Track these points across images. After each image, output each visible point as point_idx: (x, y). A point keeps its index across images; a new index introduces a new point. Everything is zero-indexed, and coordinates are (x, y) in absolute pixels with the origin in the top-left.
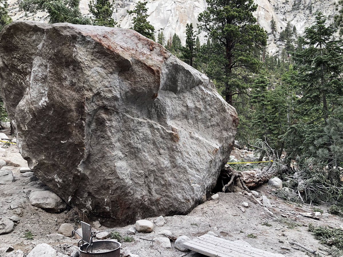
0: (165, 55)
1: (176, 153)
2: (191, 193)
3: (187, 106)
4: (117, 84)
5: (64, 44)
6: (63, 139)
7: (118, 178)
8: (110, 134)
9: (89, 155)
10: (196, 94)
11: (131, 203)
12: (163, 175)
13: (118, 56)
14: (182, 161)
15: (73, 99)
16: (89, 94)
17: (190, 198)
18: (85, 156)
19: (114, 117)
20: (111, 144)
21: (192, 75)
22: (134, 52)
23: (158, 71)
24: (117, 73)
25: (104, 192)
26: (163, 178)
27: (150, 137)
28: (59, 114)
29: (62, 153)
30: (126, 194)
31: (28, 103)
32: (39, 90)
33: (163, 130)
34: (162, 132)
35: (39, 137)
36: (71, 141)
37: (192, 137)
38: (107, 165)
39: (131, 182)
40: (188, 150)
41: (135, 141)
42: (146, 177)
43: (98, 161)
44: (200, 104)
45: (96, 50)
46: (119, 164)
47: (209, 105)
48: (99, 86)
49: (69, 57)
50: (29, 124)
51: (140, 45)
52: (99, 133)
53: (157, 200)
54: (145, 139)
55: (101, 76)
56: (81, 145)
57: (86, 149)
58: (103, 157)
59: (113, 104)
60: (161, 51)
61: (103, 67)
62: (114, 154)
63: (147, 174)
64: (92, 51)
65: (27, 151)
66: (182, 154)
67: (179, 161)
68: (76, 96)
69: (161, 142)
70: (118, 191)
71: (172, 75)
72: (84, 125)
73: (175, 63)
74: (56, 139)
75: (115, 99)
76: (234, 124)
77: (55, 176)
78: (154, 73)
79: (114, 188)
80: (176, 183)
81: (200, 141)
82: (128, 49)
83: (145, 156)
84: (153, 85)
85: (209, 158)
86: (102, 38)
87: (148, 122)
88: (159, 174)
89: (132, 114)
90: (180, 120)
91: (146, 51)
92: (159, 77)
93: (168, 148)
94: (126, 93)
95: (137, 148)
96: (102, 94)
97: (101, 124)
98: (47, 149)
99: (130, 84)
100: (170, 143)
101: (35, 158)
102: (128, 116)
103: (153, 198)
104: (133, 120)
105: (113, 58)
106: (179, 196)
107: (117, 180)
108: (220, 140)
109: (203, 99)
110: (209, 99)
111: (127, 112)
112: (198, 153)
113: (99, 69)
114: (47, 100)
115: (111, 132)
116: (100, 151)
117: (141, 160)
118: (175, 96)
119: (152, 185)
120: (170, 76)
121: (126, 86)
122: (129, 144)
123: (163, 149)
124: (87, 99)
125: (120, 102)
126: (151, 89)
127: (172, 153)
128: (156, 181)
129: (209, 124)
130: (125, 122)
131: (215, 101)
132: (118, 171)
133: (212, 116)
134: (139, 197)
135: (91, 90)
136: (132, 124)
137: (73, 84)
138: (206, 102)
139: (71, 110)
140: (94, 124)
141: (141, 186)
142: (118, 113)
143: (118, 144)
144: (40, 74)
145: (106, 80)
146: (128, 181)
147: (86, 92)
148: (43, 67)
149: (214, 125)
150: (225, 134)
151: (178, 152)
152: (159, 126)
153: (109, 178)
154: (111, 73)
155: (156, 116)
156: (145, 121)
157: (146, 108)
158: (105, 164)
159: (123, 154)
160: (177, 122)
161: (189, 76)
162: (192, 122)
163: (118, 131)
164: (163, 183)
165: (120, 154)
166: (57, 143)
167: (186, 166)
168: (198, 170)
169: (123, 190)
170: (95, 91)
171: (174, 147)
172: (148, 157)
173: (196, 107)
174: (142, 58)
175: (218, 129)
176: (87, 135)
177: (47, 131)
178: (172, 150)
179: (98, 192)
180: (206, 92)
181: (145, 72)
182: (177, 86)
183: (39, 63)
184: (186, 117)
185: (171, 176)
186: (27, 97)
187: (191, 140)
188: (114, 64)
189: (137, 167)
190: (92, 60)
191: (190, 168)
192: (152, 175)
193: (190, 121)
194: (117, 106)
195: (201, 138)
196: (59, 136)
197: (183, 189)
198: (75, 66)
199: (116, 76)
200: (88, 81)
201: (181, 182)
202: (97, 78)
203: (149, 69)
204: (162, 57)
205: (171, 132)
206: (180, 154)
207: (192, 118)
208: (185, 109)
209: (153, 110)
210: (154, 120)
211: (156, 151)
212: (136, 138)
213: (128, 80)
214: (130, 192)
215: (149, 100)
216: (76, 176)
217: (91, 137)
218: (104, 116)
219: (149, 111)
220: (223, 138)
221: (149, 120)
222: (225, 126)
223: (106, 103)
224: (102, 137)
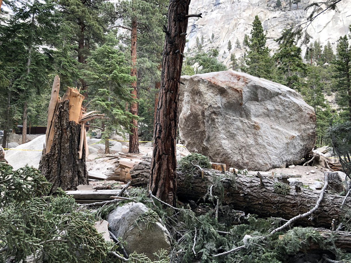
0: (246, 81)
1: (258, 137)
2: (269, 160)
3: (267, 109)
4: (220, 100)
5: (195, 84)
6: (197, 130)
7: (223, 149)
8: (218, 126)
9: (209, 137)
10: (276, 102)
11: (231, 163)
12: (250, 149)
13: (219, 86)
14: (262, 141)
15: (200, 110)
16: (206, 107)
17: (268, 163)
18: (207, 137)
19: (220, 117)
20: (219, 131)
21: (268, 90)
22: (228, 83)
23: (241, 91)
24: (219, 95)
25: (217, 156)
26: (250, 151)
27: (241, 127)
28: (195, 118)
29: (197, 136)
30: (228, 158)
31: (183, 115)
32: (187, 108)
33: (249, 123)
34: (248, 124)
35: (187, 130)
36: (200, 130)
37: (272, 128)
38: (218, 142)
39: (231, 152)
40: (267, 135)
41: (232, 129)
42: (240, 150)
43: (213, 140)
44: (279, 107)
45: (209, 85)
46: (223, 141)
47: (288, 107)
48: (211, 102)
49: (197, 90)
50: (184, 124)
51: (232, 78)
52: (212, 126)
53: (247, 163)
54: (238, 128)
55: (212, 97)
56: (204, 131)
57: (207, 134)
58: (215, 138)
59: (218, 110)
60: (244, 80)
61: (212, 93)
62: (220, 136)
63: (240, 148)
64: (207, 86)
65: (183, 137)
66: (262, 137)
67: (260, 141)
68: (201, 108)
69: (248, 130)
70: (224, 156)
71: (254, 92)
72: (205, 121)
73: (254, 85)
74: (194, 130)
75: (219, 107)
76: (312, 120)
77: (195, 149)
78: (239, 92)
79: (222, 154)
80: (259, 154)
81: (279, 131)
82: (225, 82)
83: (239, 138)
84: (238, 99)
85: (286, 141)
86: (212, 79)
87: (240, 119)
88: (247, 148)
89: (229, 115)
90: (263, 118)
91: (235, 81)
92: (242, 94)
93: (253, 133)
94: (225, 104)
95: (234, 133)
96: (212, 106)
97: (213, 121)
98: (191, 135)
99: (226, 99)
100: (254, 131)
101: (187, 140)
102: (227, 116)
103: (244, 162)
104: (230, 118)
105: (216, 88)
106: (261, 161)
107: (223, 150)
108: (299, 130)
109: (282, 104)
110: (286, 103)
111: (227, 114)
112: (276, 138)
113: (211, 94)
114: (190, 111)
115: (218, 125)
116: (214, 134)
117: (237, 140)
118: (258, 103)
119: (244, 154)
120: (252, 92)
121: (224, 100)
122: (229, 131)
123: (250, 134)
124: (206, 109)
125: (222, 109)
126: (237, 100)
127: (255, 136)
128: (246, 152)
129: (289, 120)
130: (226, 119)
131: (292, 105)
132: (223, 145)
133: (291, 115)
134: (236, 160)
135: (207, 104)
136: (229, 121)
137: (200, 103)
138: (284, 106)
139: (199, 115)
140: (210, 121)
141: (237, 154)
142: (221, 115)
143: (223, 131)
144: (187, 100)
145: (214, 99)
146: (229, 151)
147: (205, 106)
148: (188, 96)
149: (293, 121)
150: (303, 127)
151: (259, 135)
152: (246, 121)
153: (219, 149)
154: (216, 95)
155: (245, 115)
156: (238, 119)
157: (239, 112)
158: (216, 142)
159: (226, 136)
160: (260, 119)
161: (266, 91)
162: (273, 119)
163: (223, 125)
164: (250, 153)
165: (224, 136)
166: (195, 132)
167: (265, 144)
168: (275, 148)
169: (226, 155)
170: (209, 105)
171: (256, 133)
172: (241, 138)
173: (276, 109)
174: (232, 85)
175: (297, 123)
176: (207, 127)
177: (190, 126)
178: (255, 134)
179: (214, 156)
180: (283, 99)
181: (234, 92)
182: (258, 97)
183: (186, 95)
184: (268, 116)
185: (255, 150)
186: (183, 111)
187: (272, 130)
188: (217, 90)
189: (235, 144)
190: (207, 90)
191: (269, 146)
192: (243, 149)
193: (272, 118)
194: (220, 111)
195: (280, 129)
196: (195, 128)
197: (263, 158)
198: (200, 94)
199: (219, 96)
200: (205, 100)
201: (261, 153)
202: (209, 98)
203: (236, 90)
204: (244, 83)
205: (254, 124)
206: (261, 137)
207: (273, 116)
208: (266, 111)
209: (243, 112)
210: (244, 118)
211: (245, 136)
212: (232, 128)
213: (225, 97)
214: (230, 157)
215: (238, 106)
216: (203, 148)
217: (209, 128)
218: (214, 117)
219: (240, 113)
220: (301, 129)
221: (241, 118)
222: (303, 121)
223: (215, 110)
224: (214, 128)
